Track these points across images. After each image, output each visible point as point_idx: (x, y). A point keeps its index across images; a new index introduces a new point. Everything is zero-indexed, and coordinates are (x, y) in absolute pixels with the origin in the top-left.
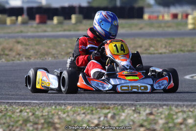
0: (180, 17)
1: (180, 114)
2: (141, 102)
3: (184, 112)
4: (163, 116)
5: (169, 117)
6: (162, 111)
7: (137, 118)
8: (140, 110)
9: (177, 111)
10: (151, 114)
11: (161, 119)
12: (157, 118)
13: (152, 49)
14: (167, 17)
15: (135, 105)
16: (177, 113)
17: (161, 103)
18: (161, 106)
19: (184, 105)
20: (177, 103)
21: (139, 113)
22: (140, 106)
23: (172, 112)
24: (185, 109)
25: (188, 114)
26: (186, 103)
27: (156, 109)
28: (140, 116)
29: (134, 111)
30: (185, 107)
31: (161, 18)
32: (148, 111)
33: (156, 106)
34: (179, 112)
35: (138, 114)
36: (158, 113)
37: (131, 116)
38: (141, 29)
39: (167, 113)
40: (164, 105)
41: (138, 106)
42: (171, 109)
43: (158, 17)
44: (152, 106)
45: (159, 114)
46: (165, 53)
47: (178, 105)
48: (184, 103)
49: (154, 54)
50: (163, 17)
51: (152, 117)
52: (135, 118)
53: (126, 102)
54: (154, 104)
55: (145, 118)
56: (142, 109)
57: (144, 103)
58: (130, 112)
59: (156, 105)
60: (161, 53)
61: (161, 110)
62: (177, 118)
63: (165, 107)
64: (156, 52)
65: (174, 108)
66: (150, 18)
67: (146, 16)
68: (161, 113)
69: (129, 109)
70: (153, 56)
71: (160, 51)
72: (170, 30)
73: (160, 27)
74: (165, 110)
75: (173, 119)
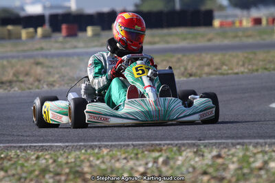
0: (264, 22)
1: (259, 156)
2: (206, 141)
3: (265, 153)
4: (235, 159)
5: (244, 160)
6: (235, 152)
7: (199, 163)
8: (203, 152)
9: (255, 151)
10: (219, 156)
11: (233, 163)
12: (227, 162)
13: (225, 67)
14: (247, 23)
15: (198, 146)
16: (255, 154)
17: (234, 141)
18: (234, 145)
19: (266, 143)
20: (256, 141)
21: (203, 156)
22: (205, 146)
23: (248, 154)
24: (267, 149)
25: (271, 156)
26: (268, 141)
27: (226, 150)
28: (203, 159)
29: (195, 153)
30: (267, 146)
31: (237, 24)
32: (215, 153)
33: (227, 146)
34: (258, 153)
35: (201, 158)
36: (228, 155)
37: (190, 160)
38: (210, 40)
39: (241, 154)
40: (239, 144)
41: (202, 147)
42: (247, 150)
43: (233, 23)
44: (222, 146)
45: (230, 157)
46: (242, 73)
47: (257, 143)
48: (266, 141)
49: (228, 74)
50: (241, 22)
51: (220, 161)
52: (196, 162)
53: (185, 142)
54: (224, 143)
55: (210, 163)
56: (206, 151)
57: (211, 141)
58: (191, 155)
59: (227, 144)
60: (237, 73)
61: (233, 150)
62: (254, 162)
63: (238, 147)
64: (230, 72)
65: (251, 147)
66: (222, 25)
67: (216, 23)
68: (233, 155)
69: (188, 150)
70: (226, 77)
71: (236, 71)
72: (250, 41)
73: (236, 36)
74: (239, 151)
75: (249, 163)
